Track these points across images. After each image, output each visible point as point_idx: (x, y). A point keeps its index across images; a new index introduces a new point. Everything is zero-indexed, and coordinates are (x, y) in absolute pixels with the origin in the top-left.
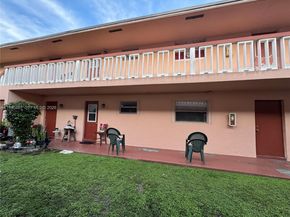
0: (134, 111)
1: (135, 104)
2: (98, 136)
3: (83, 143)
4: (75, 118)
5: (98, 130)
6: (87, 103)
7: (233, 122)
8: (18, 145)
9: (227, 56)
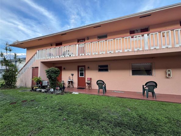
0: (107, 70)
1: (107, 66)
2: (87, 85)
3: (78, 88)
4: (73, 75)
5: (86, 81)
6: (79, 67)
7: (169, 75)
8: (52, 90)
9: (164, 36)
